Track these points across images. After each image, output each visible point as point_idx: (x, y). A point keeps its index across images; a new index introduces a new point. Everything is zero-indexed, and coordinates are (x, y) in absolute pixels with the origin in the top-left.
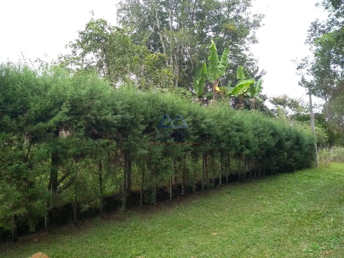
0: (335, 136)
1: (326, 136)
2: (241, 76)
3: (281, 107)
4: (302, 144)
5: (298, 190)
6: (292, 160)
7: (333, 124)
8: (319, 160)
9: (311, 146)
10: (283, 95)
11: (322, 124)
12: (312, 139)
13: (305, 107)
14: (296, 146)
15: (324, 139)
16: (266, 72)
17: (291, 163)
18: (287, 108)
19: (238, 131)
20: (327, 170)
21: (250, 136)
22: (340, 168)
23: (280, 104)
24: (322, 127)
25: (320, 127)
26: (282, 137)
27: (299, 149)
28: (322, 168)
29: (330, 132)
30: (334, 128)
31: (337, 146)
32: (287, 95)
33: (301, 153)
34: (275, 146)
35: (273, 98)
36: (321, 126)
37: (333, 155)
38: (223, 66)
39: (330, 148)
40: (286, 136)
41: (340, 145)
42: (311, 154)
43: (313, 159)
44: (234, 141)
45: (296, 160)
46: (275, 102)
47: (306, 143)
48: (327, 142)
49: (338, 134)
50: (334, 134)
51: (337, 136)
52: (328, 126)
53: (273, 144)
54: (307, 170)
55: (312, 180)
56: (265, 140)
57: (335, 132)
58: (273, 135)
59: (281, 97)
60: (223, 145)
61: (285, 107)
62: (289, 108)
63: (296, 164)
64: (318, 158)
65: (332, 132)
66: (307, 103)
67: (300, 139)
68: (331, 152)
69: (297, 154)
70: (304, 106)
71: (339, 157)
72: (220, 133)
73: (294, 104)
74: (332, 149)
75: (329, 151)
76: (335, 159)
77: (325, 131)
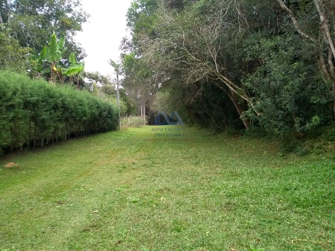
0: (132, 108)
1: (126, 108)
2: (72, 60)
3: (94, 81)
4: (112, 114)
5: (111, 141)
6: (106, 124)
7: (131, 99)
8: (121, 126)
9: (117, 115)
10: (96, 72)
11: (123, 98)
12: (118, 111)
13: (112, 83)
14: (108, 115)
15: (124, 110)
16: (87, 55)
17: (105, 126)
18: (98, 82)
19: (80, 105)
20: (126, 132)
21: (87, 108)
22: (133, 131)
23: (93, 79)
24: (124, 101)
25: (122, 101)
26: (102, 109)
27: (110, 117)
28: (123, 131)
29: (128, 105)
30: (131, 102)
31: (132, 115)
32: (99, 72)
33: (111, 120)
34: (98, 115)
35: (88, 73)
36: (123, 99)
37: (130, 122)
38: (60, 52)
39: (128, 117)
40: (104, 108)
41: (134, 114)
42: (117, 121)
43: (118, 124)
44: (79, 111)
45: (108, 124)
46: (89, 77)
47: (115, 113)
48: (126, 112)
49: (134, 107)
50: (131, 106)
51: (133, 108)
52: (128, 100)
53: (97, 114)
54: (114, 132)
55: (118, 137)
56: (94, 111)
57: (132, 105)
58: (98, 108)
59: (94, 73)
60: (74, 114)
61: (96, 82)
62: (100, 83)
63: (108, 127)
64: (120, 124)
65: (130, 105)
66: (113, 79)
67: (111, 111)
68: (129, 120)
69: (109, 120)
70: (111, 81)
71: (133, 123)
72: (73, 107)
73: (104, 80)
74: (129, 118)
75: (127, 119)
76: (131, 125)
77: (125, 104)
